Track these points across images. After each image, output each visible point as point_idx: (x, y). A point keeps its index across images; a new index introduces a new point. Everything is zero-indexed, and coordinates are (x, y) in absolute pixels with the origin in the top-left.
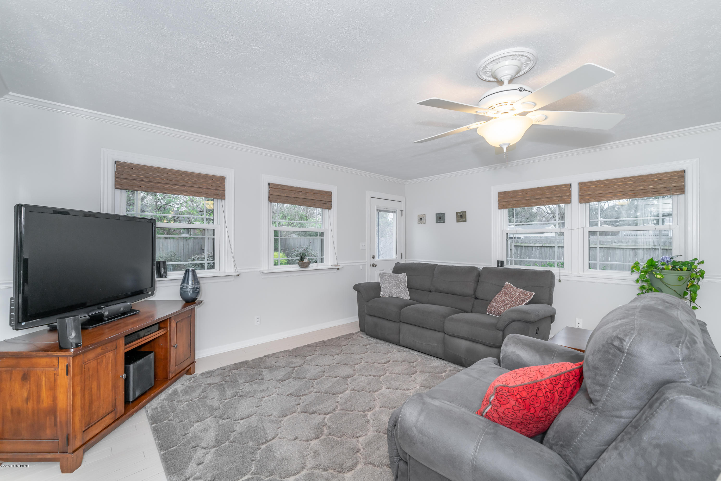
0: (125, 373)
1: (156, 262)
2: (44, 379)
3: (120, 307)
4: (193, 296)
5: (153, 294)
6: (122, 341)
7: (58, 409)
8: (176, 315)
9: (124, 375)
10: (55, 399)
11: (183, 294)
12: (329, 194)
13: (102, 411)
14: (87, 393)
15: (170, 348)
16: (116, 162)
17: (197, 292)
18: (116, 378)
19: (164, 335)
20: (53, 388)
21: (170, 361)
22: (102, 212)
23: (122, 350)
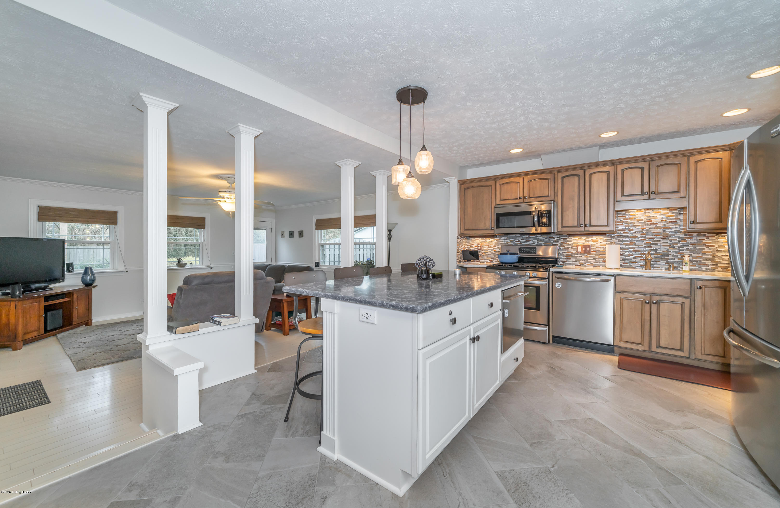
0: (44, 314)
1: (67, 264)
2: (3, 311)
3: (42, 285)
4: (90, 282)
5: (63, 281)
6: (43, 300)
7: (11, 323)
8: (78, 291)
9: (44, 315)
10: (9, 319)
11: (83, 281)
12: (203, 219)
13: (33, 329)
14: (24, 319)
15: (73, 309)
16: (39, 206)
17: (93, 280)
18: (39, 316)
19: (70, 301)
20: (8, 315)
21: (73, 315)
22: (30, 237)
23: (43, 304)
